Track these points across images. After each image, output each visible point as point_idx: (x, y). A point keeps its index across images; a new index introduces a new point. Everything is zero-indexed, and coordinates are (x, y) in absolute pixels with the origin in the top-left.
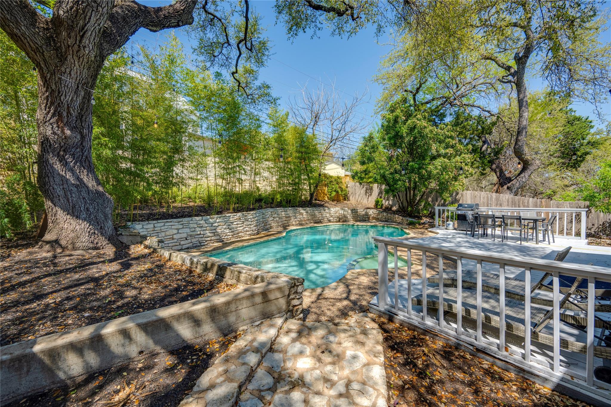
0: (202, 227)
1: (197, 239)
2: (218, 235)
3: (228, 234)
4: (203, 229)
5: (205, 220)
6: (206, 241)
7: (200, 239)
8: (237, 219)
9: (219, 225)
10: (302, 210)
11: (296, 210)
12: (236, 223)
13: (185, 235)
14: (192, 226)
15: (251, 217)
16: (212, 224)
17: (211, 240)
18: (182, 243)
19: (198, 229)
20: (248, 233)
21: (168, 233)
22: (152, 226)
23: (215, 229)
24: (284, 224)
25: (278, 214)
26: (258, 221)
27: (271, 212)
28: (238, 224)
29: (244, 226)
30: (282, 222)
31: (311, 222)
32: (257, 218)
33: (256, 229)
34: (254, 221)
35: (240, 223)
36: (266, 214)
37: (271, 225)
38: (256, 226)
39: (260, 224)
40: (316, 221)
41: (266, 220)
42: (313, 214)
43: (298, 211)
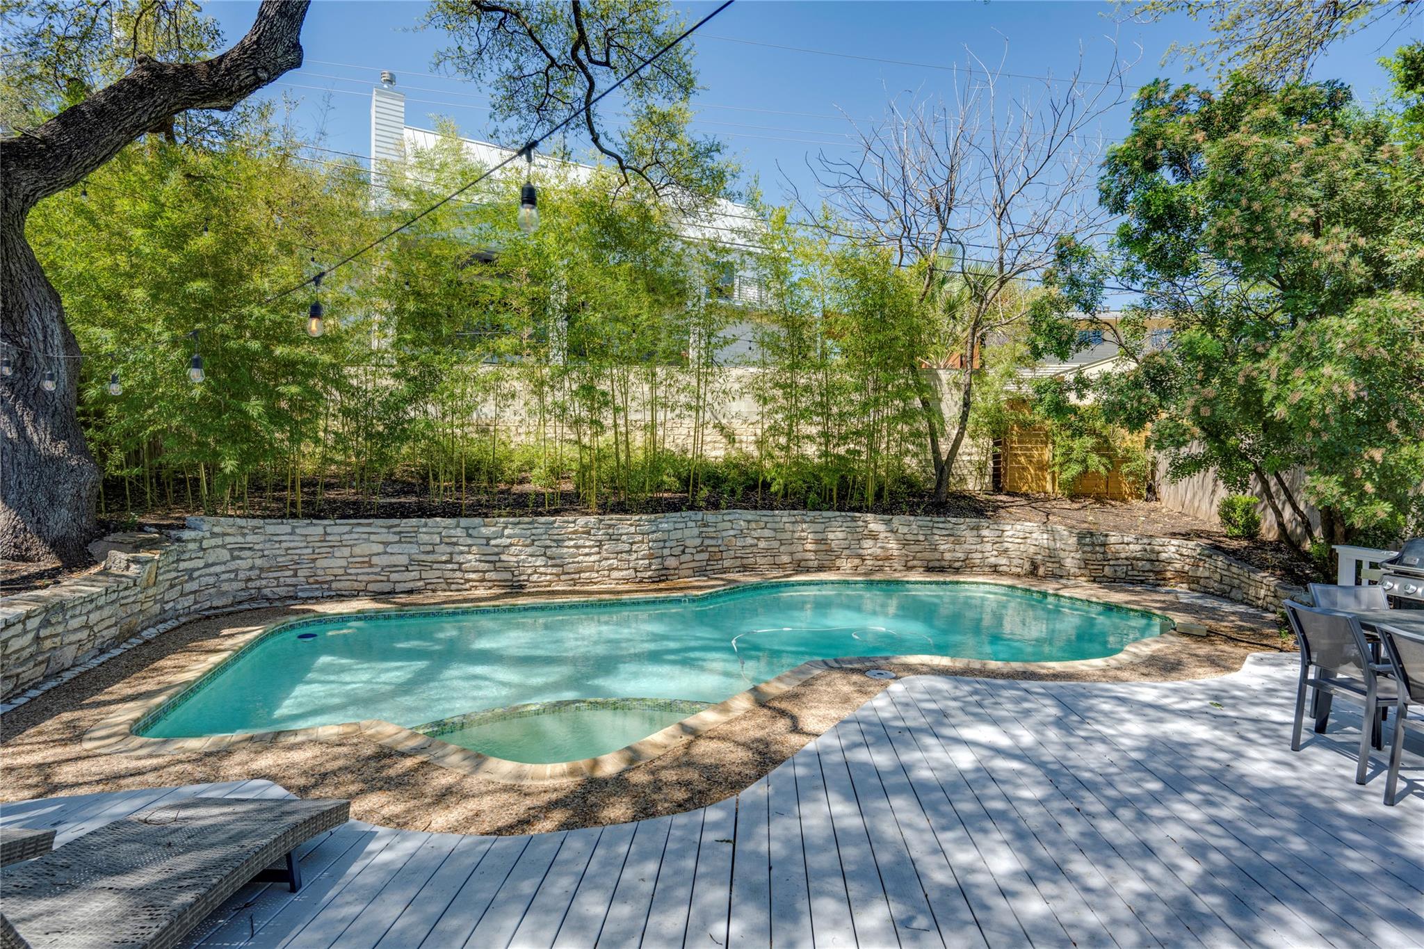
0: (455, 544)
1: (438, 573)
2: (506, 569)
3: (542, 570)
4: (458, 549)
5: (467, 529)
6: (468, 581)
7: (448, 574)
8: (575, 532)
9: (511, 545)
11: (854, 519)
12: (572, 543)
13: (403, 560)
14: (425, 538)
15: (632, 529)
16: (489, 539)
17: (483, 580)
18: (394, 577)
19: (442, 548)
20: (615, 574)
21: (357, 550)
22: (320, 530)
23: (497, 554)
24: (800, 561)
25: (775, 530)
26: (667, 544)
27: (749, 522)
28: (577, 547)
29: (604, 554)
30: (792, 554)
31: (910, 564)
32: (659, 535)
33: (650, 564)
34: (642, 542)
35: (587, 543)
36: (721, 526)
37: (745, 561)
38: (650, 557)
39: (683, 552)
40: (931, 564)
41: (720, 542)
42: (921, 538)
43: (860, 523)
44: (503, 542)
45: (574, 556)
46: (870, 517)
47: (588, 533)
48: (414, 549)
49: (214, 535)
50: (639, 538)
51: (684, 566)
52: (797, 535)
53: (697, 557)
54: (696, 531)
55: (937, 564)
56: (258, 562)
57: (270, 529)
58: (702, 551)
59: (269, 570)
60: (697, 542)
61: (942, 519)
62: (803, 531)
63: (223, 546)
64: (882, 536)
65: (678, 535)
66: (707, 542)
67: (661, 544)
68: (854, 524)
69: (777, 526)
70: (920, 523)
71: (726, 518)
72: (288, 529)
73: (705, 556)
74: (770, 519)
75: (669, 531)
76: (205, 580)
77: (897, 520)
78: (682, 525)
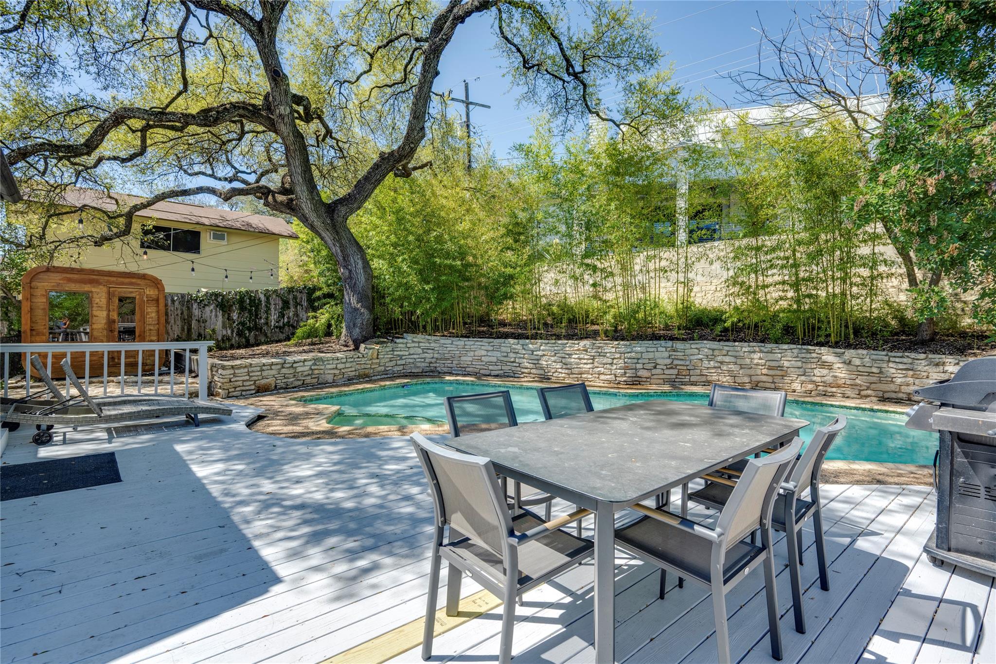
0: (517, 353)
1: (509, 368)
2: (542, 368)
3: (560, 370)
4: (519, 355)
5: (523, 345)
6: (523, 373)
7: (514, 369)
8: (578, 350)
9: (544, 355)
10: (827, 355)
11: (809, 352)
12: (576, 356)
13: (494, 359)
14: (503, 349)
15: (613, 350)
16: (533, 351)
17: (530, 373)
18: (491, 367)
19: (512, 355)
20: (602, 377)
21: (476, 353)
22: (463, 343)
23: (538, 360)
24: (759, 382)
25: (736, 357)
26: (640, 361)
27: (713, 350)
28: (580, 359)
29: (596, 364)
30: (750, 376)
31: (864, 393)
32: (633, 355)
33: (625, 373)
34: (620, 358)
35: (586, 357)
36: (688, 352)
37: (709, 378)
38: (626, 368)
39: (655, 367)
40: (886, 395)
41: (688, 363)
42: (875, 370)
43: (814, 355)
44: (540, 353)
45: (578, 364)
46: (824, 350)
47: (586, 351)
48: (499, 354)
49: (413, 342)
50: (618, 356)
51: (655, 377)
52: (756, 361)
53: (667, 372)
54: (666, 354)
55: (894, 395)
56: (436, 356)
57: (442, 341)
58: (672, 368)
59: (441, 359)
60: (668, 361)
61: (900, 354)
62: (760, 359)
63: (419, 347)
64: (836, 366)
65: (651, 355)
66: (676, 362)
67: (636, 361)
68: (808, 356)
69: (737, 354)
70: (874, 357)
71: (693, 346)
72: (450, 342)
73: (675, 372)
74: (731, 349)
75: (642, 353)
76: (408, 361)
77: (850, 353)
78: (652, 350)
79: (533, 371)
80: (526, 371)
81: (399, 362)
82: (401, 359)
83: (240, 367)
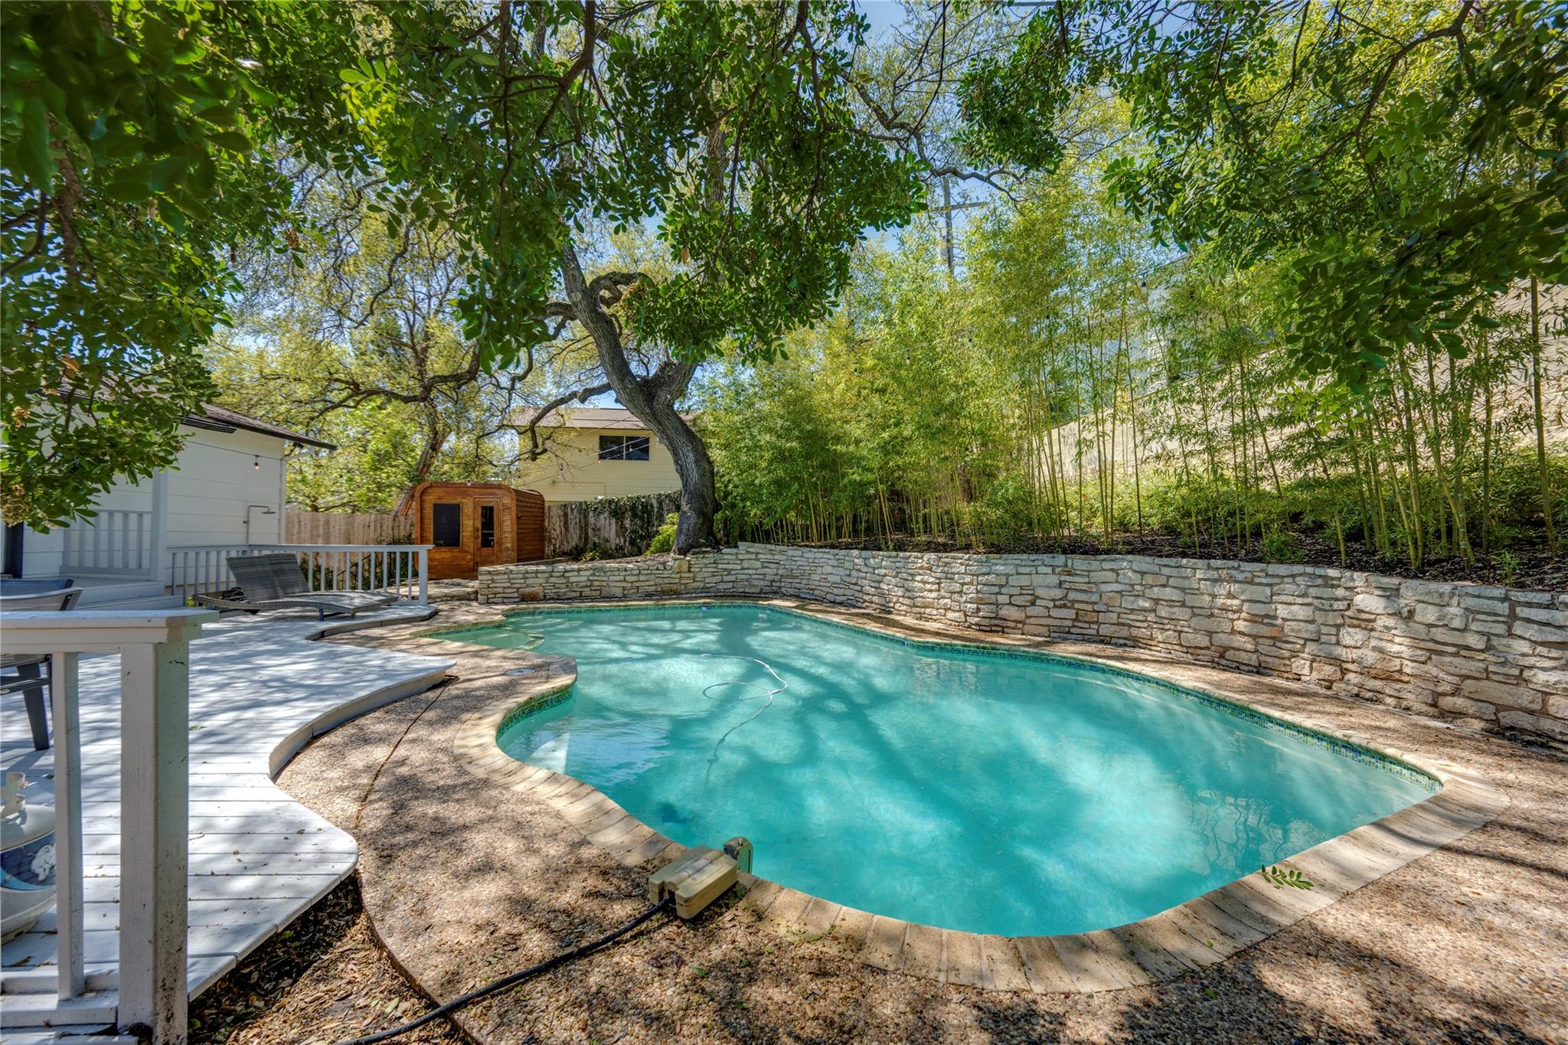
0: (860, 570)
3: (901, 600)
4: (861, 574)
5: (865, 559)
8: (922, 568)
9: (885, 575)
10: (1365, 592)
11: (1329, 584)
12: (920, 578)
13: (839, 579)
14: (847, 565)
15: (963, 569)
16: (874, 569)
20: (950, 615)
21: (824, 570)
23: (879, 582)
24: (1227, 649)
25: (1183, 590)
26: (1004, 590)
27: (1143, 573)
28: (925, 583)
29: (943, 593)
30: (1210, 634)
32: (992, 578)
33: (978, 610)
34: (971, 583)
35: (931, 580)
36: (1097, 576)
37: (1135, 632)
38: (979, 601)
39: (1033, 604)
41: (1095, 598)
43: (1340, 592)
44: (883, 571)
45: (921, 590)
46: (1359, 578)
47: (930, 569)
49: (748, 552)
50: (968, 579)
51: (1032, 621)
52: (1220, 602)
53: (1054, 613)
54: (1055, 579)
56: (781, 572)
57: (790, 553)
58: (1064, 606)
59: (787, 577)
60: (1058, 593)
62: (1230, 596)
63: (757, 559)
64: (1382, 622)
65: (1025, 581)
66: (1072, 596)
67: (996, 589)
68: (1327, 592)
69: (1186, 584)
71: (1106, 565)
72: (799, 553)
73: (1070, 614)
74: (1174, 572)
75: (1008, 575)
76: (740, 577)
77: (1408, 590)
78: (1027, 570)
79: (875, 599)
80: (867, 598)
81: (726, 578)
82: (729, 574)
83: (498, 573)
